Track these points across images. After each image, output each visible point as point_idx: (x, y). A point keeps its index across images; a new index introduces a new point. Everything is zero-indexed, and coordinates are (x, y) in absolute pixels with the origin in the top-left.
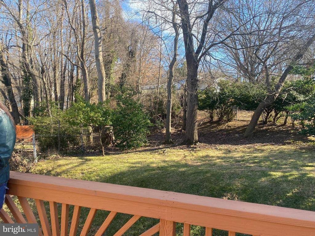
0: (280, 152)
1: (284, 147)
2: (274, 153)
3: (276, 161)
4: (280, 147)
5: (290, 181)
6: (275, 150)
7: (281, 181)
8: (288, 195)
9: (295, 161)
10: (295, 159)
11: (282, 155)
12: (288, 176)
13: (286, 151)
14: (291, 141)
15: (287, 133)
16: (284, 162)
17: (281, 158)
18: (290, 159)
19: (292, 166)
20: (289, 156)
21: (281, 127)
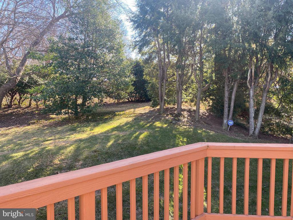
0: (24, 133)
1: (29, 127)
2: (18, 135)
3: (19, 142)
4: (25, 128)
5: (30, 158)
6: (19, 131)
7: (22, 160)
8: (29, 171)
9: (37, 138)
10: (37, 137)
11: (26, 135)
12: (29, 154)
13: (31, 131)
14: (35, 121)
15: (32, 114)
16: (28, 141)
17: (25, 138)
18: (33, 137)
19: (34, 143)
20: (32, 135)
21: (27, 109)
